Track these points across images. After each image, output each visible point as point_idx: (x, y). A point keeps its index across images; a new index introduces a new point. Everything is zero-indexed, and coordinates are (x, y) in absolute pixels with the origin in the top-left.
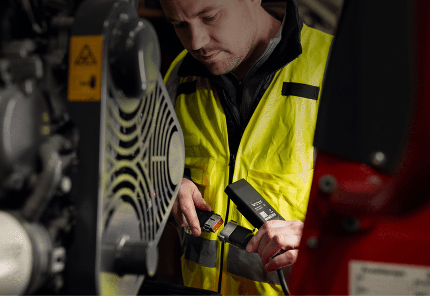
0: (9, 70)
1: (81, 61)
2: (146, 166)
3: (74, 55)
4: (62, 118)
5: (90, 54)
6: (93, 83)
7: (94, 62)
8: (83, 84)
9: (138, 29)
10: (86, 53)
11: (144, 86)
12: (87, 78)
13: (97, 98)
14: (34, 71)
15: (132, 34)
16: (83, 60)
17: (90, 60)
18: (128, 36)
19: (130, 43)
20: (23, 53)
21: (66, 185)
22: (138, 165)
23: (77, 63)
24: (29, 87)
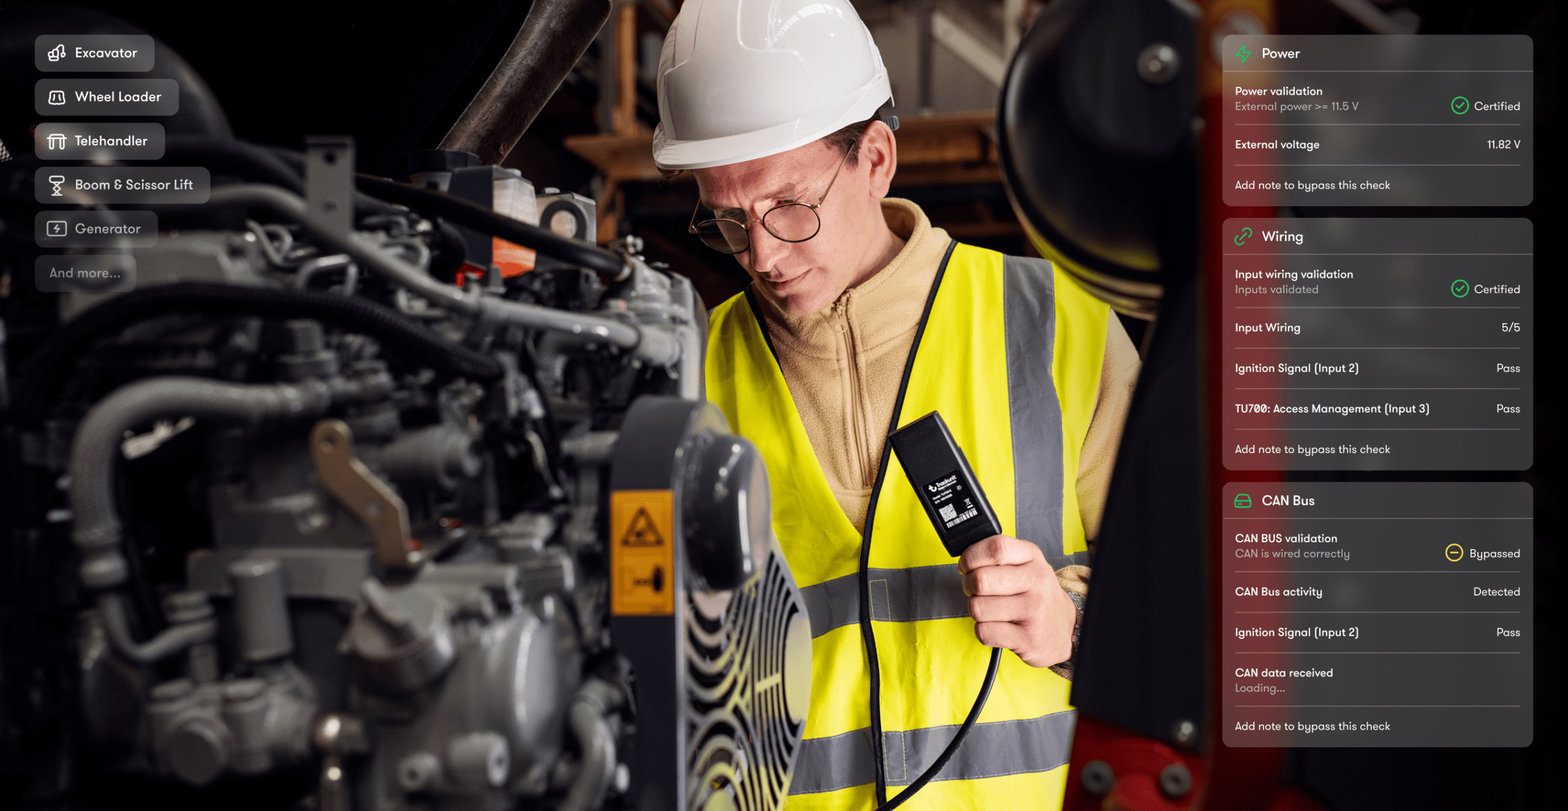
0: (519, 584)
1: (632, 539)
2: (747, 706)
3: (620, 527)
4: (599, 641)
5: (651, 526)
6: (657, 581)
7: (659, 542)
8: (638, 582)
9: (733, 461)
10: (641, 524)
11: (747, 566)
12: (647, 573)
13: (668, 610)
14: (561, 580)
15: (723, 472)
16: (638, 537)
17: (651, 538)
18: (716, 477)
19: (720, 489)
20: (537, 544)
21: (623, 779)
22: (736, 711)
23: (626, 543)
24: (549, 605)
